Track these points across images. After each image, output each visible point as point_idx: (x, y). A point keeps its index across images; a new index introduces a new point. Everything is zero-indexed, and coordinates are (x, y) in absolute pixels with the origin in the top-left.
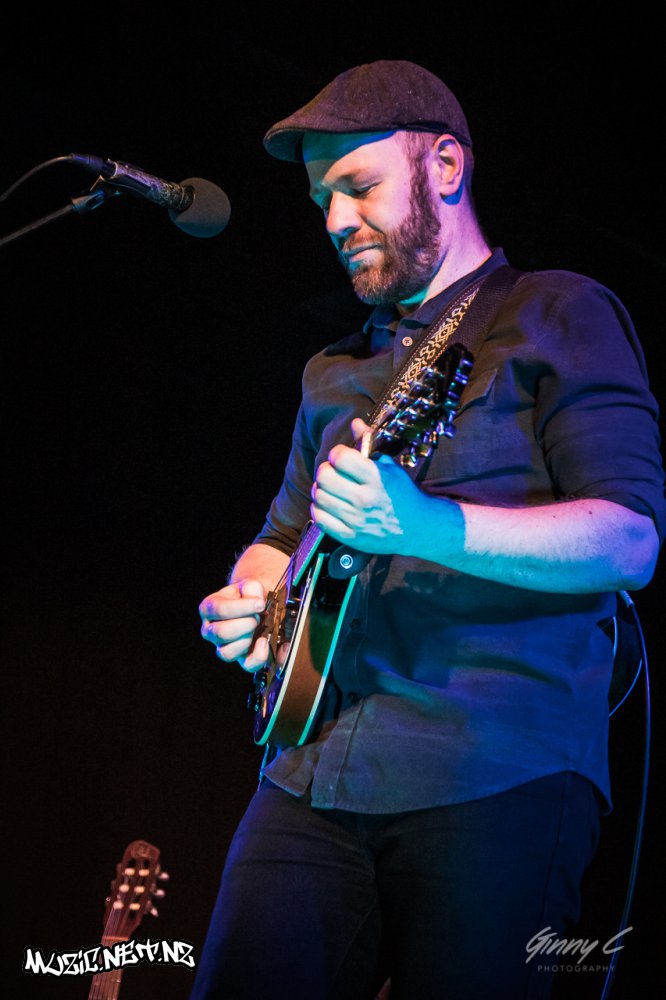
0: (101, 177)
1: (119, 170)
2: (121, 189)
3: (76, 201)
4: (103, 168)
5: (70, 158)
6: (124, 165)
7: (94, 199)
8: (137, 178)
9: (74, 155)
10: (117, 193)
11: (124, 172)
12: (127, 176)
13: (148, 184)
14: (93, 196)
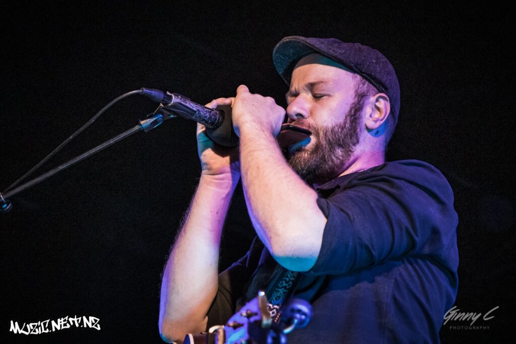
0: (161, 105)
1: (175, 99)
2: (174, 113)
3: (142, 122)
4: (164, 98)
5: (141, 91)
6: (178, 96)
7: (156, 120)
8: (187, 105)
9: (144, 90)
10: (172, 116)
11: (178, 100)
12: (180, 103)
13: (194, 109)
14: (154, 119)
